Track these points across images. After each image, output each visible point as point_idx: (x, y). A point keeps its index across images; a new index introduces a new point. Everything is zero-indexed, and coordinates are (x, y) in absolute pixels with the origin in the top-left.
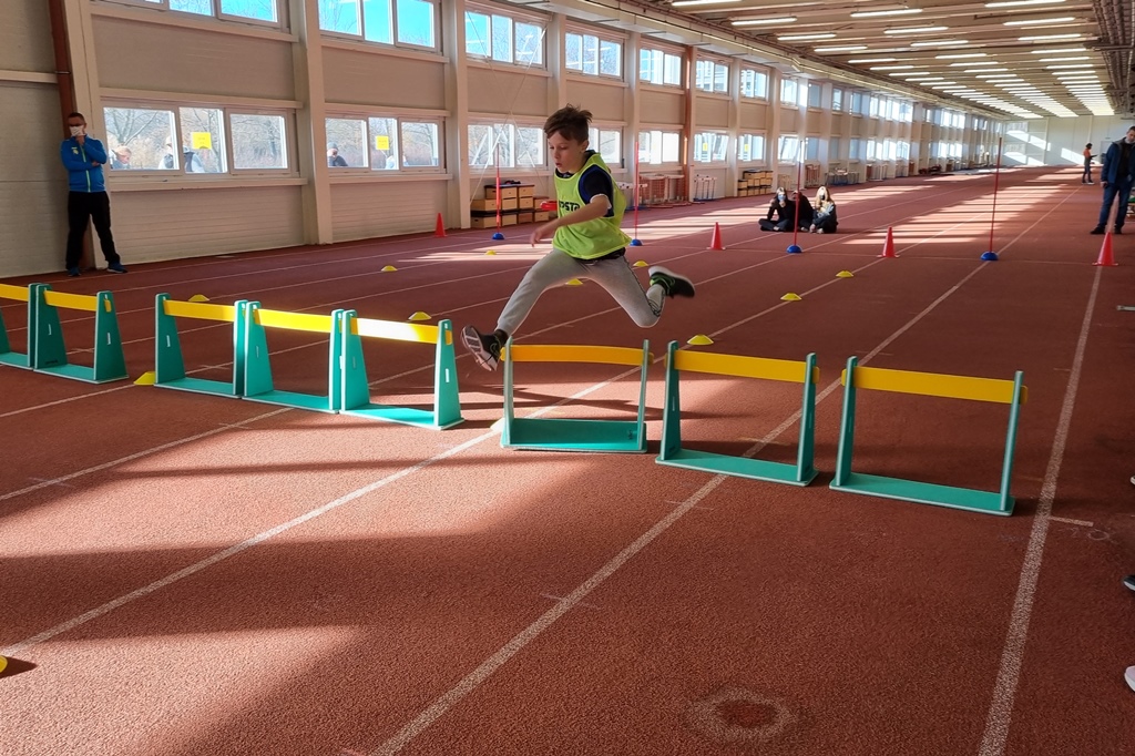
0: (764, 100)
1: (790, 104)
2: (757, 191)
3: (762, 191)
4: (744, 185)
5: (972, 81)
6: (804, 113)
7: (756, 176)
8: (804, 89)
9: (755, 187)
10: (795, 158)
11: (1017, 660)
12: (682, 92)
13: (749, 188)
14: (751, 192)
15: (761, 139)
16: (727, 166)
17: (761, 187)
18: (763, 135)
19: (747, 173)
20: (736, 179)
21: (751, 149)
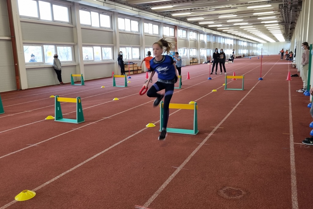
0: (196, 39)
1: (202, 40)
3: (196, 63)
4: (191, 62)
5: (249, 33)
6: (206, 43)
7: (195, 59)
8: (206, 36)
10: (204, 54)
11: (295, 177)
12: (174, 38)
14: (193, 64)
15: (195, 50)
16: (187, 57)
21: (193, 52)
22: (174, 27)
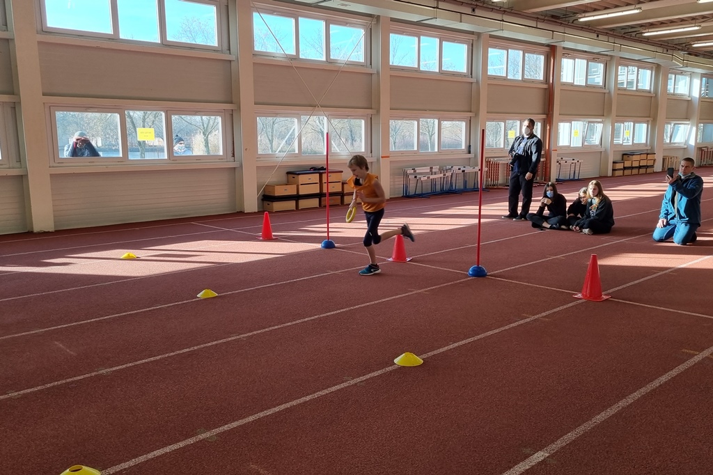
0: (650, 92)
1: (682, 95)
2: (635, 171)
3: (642, 171)
4: (620, 166)
6: (696, 102)
7: (635, 158)
8: (697, 82)
9: (632, 168)
10: (687, 142)
12: (545, 86)
13: (625, 168)
14: (627, 172)
15: (644, 126)
16: (603, 150)
17: (640, 167)
18: (647, 122)
19: (626, 155)
20: (611, 161)
21: (634, 134)
22: (547, 49)
